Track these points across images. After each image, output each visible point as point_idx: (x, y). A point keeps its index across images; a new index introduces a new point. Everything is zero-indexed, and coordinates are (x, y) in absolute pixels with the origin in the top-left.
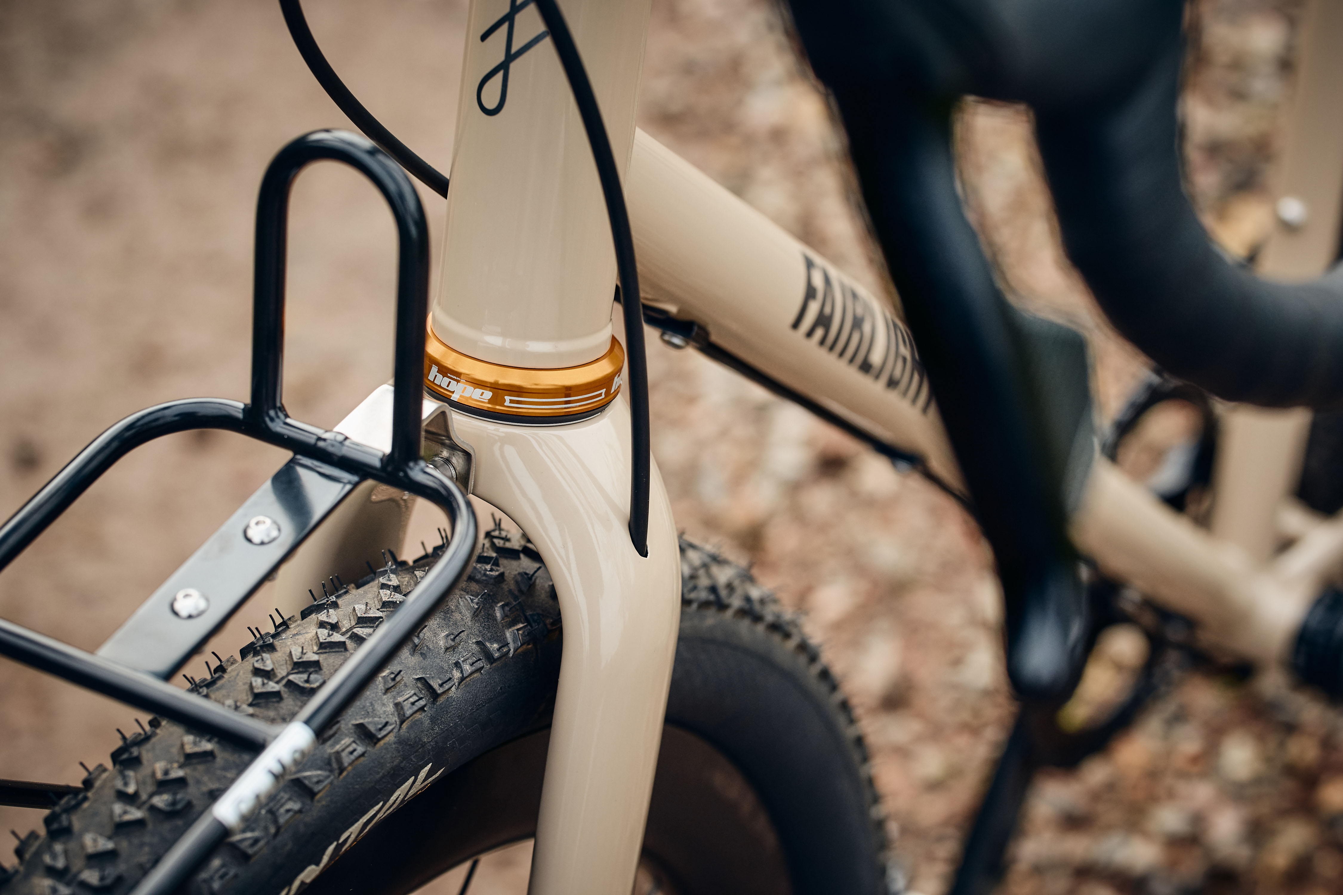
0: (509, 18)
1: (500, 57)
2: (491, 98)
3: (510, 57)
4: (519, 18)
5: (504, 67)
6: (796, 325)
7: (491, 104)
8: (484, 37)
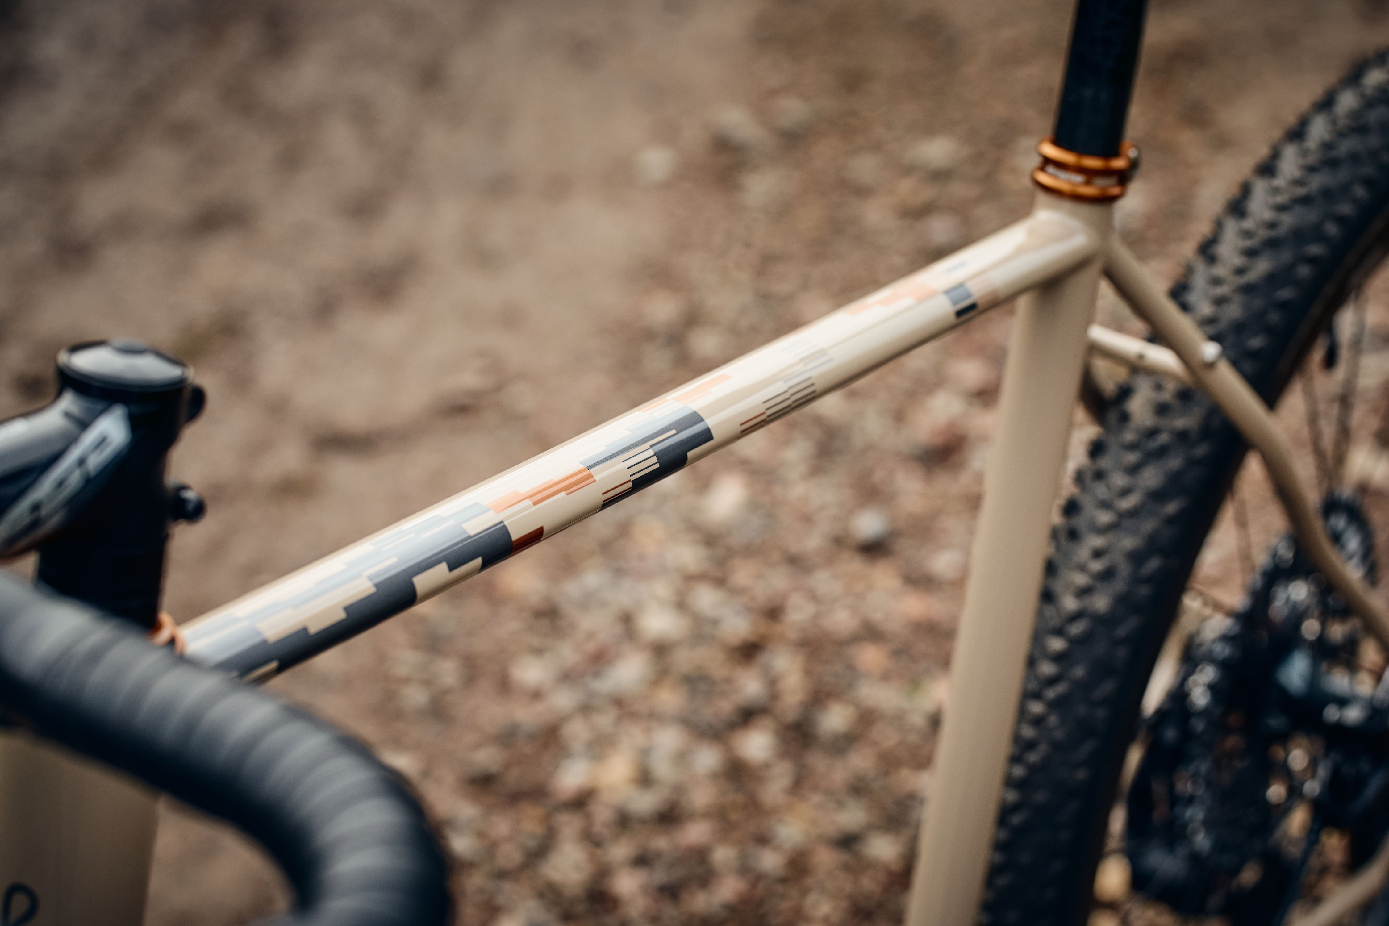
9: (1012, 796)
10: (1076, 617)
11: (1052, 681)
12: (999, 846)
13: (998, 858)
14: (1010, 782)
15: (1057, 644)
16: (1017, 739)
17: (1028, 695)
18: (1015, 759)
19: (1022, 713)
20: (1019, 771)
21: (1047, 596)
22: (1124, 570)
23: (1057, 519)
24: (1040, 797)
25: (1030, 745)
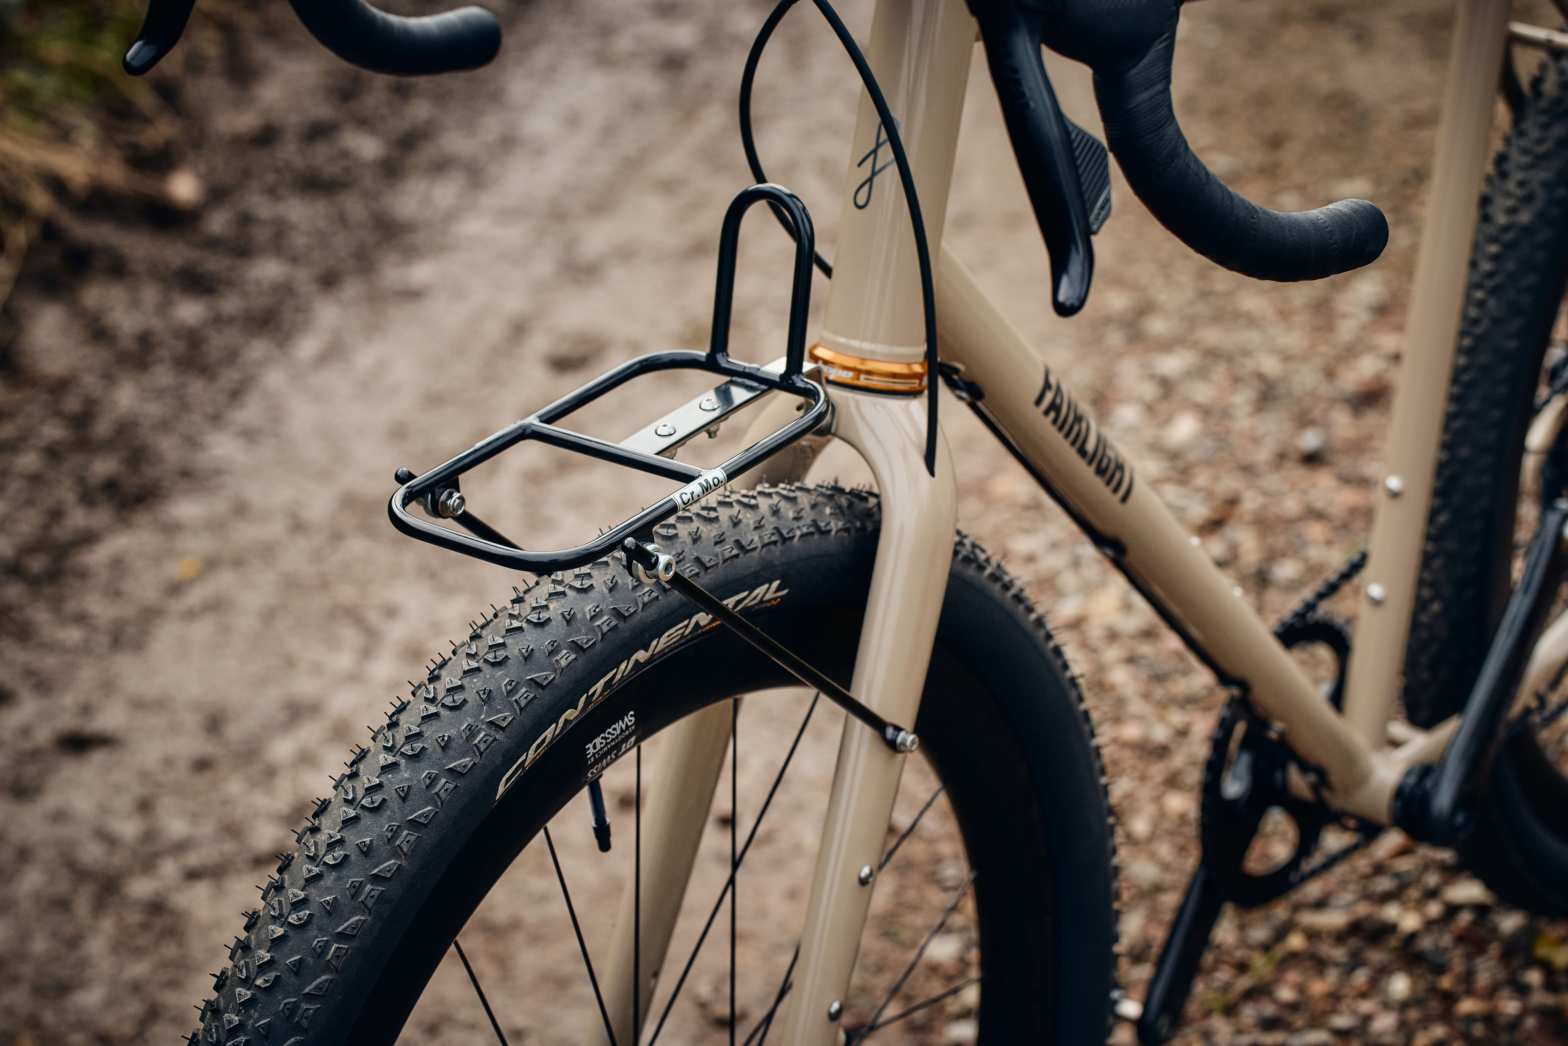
0: (874, 152)
1: (868, 174)
2: (861, 200)
3: (874, 174)
4: (880, 151)
5: (870, 180)
6: (1038, 402)
7: (861, 202)
8: (860, 165)
9: (1462, 361)
10: (1506, 228)
11: (1490, 275)
12: (1453, 398)
13: (1453, 408)
14: (1460, 350)
15: (1493, 249)
16: (1464, 317)
17: (1472, 286)
18: (1463, 334)
19: (1468, 299)
20: (1467, 342)
21: (1485, 218)
22: (1541, 195)
23: (1490, 169)
24: (1483, 358)
25: (1475, 322)
